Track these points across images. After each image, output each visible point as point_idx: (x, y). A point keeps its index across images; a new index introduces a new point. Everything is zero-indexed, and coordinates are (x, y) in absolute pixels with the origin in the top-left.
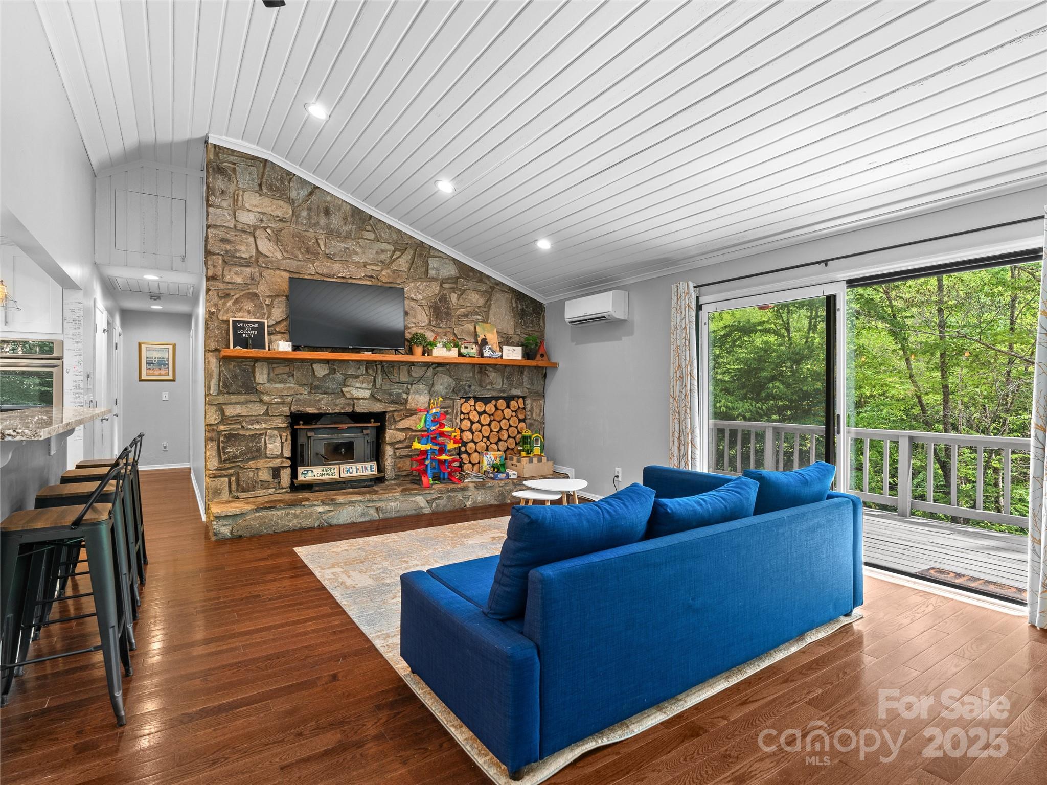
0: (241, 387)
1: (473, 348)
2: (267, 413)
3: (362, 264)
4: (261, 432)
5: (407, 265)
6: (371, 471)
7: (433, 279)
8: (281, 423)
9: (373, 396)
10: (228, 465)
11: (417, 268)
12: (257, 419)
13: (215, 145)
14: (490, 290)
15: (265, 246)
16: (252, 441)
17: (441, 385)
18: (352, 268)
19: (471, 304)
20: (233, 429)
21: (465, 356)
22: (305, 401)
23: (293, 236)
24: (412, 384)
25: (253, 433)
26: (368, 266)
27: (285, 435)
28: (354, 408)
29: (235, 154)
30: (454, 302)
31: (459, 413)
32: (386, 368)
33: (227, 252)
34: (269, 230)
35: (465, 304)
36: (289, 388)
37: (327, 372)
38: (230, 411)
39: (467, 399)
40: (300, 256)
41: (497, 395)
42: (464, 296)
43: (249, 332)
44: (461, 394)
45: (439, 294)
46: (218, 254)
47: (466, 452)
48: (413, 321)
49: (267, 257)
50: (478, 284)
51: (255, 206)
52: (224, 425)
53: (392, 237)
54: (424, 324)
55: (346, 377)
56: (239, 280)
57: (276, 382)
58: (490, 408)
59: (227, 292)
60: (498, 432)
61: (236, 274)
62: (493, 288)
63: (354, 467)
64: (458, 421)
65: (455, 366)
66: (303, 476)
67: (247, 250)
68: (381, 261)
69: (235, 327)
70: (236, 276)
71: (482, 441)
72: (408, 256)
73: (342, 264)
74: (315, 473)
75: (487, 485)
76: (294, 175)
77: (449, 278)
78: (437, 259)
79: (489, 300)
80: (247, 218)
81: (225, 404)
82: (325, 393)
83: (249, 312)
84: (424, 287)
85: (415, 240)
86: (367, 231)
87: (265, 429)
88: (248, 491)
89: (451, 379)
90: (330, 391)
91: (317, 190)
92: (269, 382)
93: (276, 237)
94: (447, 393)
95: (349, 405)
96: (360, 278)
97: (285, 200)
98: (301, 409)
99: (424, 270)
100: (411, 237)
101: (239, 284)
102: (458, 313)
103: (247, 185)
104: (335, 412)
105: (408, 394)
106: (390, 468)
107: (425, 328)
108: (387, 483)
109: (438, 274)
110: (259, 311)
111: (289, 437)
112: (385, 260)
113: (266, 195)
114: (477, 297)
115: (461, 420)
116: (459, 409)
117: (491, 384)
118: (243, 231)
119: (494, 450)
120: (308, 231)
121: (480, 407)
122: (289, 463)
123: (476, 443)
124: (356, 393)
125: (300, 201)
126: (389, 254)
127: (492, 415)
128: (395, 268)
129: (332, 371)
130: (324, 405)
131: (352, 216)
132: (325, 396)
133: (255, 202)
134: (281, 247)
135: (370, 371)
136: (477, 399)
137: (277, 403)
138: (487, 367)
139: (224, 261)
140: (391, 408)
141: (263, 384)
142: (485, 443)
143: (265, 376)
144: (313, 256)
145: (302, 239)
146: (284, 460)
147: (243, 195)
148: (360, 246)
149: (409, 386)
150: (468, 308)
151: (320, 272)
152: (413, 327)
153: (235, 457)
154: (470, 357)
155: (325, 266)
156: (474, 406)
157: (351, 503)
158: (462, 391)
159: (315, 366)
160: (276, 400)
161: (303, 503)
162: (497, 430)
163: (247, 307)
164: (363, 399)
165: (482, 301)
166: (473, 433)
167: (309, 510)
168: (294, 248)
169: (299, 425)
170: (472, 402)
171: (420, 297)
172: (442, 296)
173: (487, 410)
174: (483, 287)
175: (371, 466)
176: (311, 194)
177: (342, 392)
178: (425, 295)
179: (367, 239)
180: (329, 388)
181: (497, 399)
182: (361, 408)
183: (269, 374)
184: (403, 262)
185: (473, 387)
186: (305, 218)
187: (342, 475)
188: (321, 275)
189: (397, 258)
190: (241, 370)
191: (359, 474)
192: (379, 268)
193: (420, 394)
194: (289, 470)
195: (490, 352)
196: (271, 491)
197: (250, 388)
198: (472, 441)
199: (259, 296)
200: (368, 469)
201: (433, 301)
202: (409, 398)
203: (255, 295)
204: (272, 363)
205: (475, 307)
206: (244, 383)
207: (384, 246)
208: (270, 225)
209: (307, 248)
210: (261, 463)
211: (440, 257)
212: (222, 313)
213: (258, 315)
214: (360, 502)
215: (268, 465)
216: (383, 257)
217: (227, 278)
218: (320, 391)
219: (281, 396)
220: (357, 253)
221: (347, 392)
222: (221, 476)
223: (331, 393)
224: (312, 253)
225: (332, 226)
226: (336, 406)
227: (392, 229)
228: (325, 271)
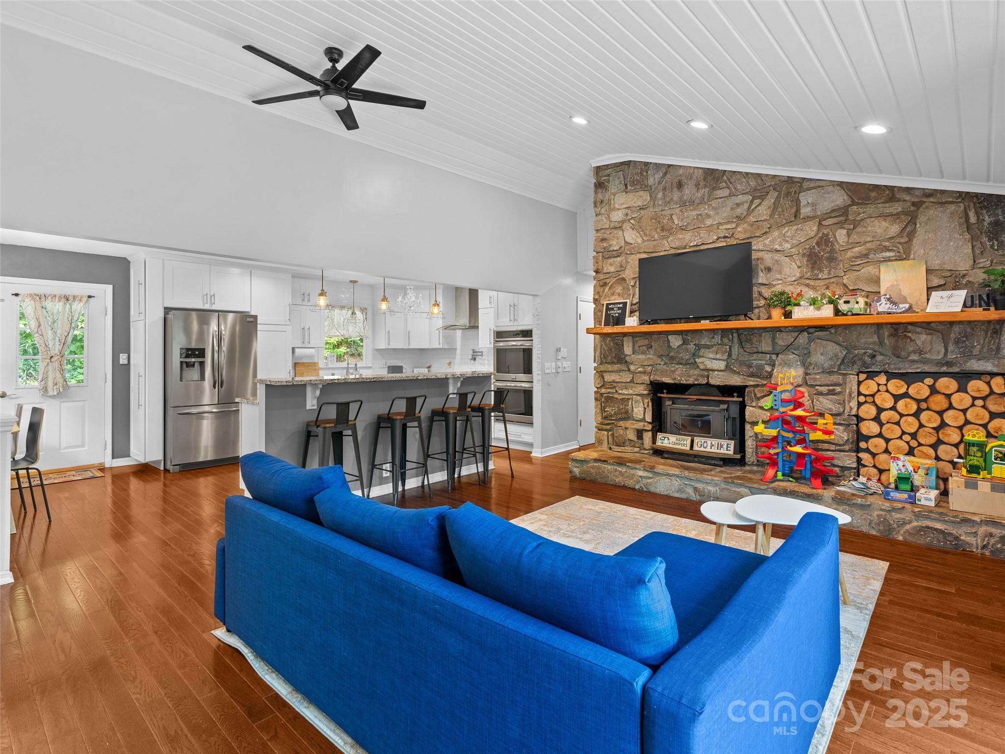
0: (615, 358)
2: (632, 381)
3: (716, 227)
4: (629, 397)
5: (769, 212)
6: (727, 450)
7: (808, 218)
8: (642, 390)
9: (728, 368)
10: (607, 422)
11: (783, 211)
12: (626, 385)
13: (596, 167)
14: (912, 208)
15: (631, 236)
16: (622, 404)
17: (822, 354)
18: (703, 233)
19: (874, 237)
20: (609, 393)
21: (846, 315)
22: (662, 371)
23: (651, 219)
24: (777, 355)
25: (624, 397)
26: (720, 227)
27: (646, 401)
28: (708, 379)
29: (609, 167)
30: (841, 242)
31: (856, 394)
32: (745, 336)
33: (604, 248)
34: (632, 221)
35: (862, 240)
36: (649, 358)
37: (680, 342)
38: (608, 377)
39: (871, 375)
40: (656, 236)
41: (934, 369)
42: (859, 229)
43: (616, 312)
44: (856, 369)
45: (815, 236)
46: (600, 252)
47: (867, 450)
48: (779, 276)
49: (632, 244)
50: (887, 205)
51: (622, 204)
52: (605, 389)
53: (749, 185)
54: (794, 279)
55: (699, 347)
56: (612, 269)
57: (639, 354)
58: (920, 390)
59: (605, 281)
60: (937, 429)
61: (611, 265)
62: (917, 205)
63: (709, 443)
64: (854, 404)
65: (846, 328)
66: (661, 441)
67: (617, 243)
68: (737, 217)
69: (608, 309)
70: (610, 267)
71: (900, 438)
72: (770, 200)
73: (694, 232)
74: (671, 441)
76: (651, 163)
77: (833, 211)
78: (813, 191)
79: (913, 221)
80: (617, 216)
81: (605, 372)
82: (681, 364)
83: (619, 295)
84: (793, 232)
85: (781, 177)
86: (721, 189)
87: (631, 395)
88: (621, 446)
89: (837, 347)
90: (684, 362)
91: (671, 167)
92: (633, 353)
93: (638, 227)
94: (832, 366)
95: (703, 376)
96: (713, 242)
97: (646, 189)
98: (658, 379)
99: (794, 210)
100: (775, 176)
101: (613, 272)
102: (849, 254)
103: (616, 189)
104: (688, 382)
105: (774, 365)
106: (750, 450)
107: (796, 283)
108: (747, 468)
109: (815, 210)
110: (627, 293)
111: (650, 404)
112: (742, 214)
113: (631, 192)
114: (884, 224)
115: (860, 404)
116: (855, 387)
117: (920, 352)
118: (616, 228)
119: (927, 456)
120: (664, 210)
121: (897, 386)
122: (650, 427)
123: (887, 441)
124: (710, 364)
125: (656, 185)
126: (746, 206)
127: (925, 400)
128: (754, 220)
129: (685, 342)
130: (679, 376)
131: (705, 179)
132: (681, 366)
133: (622, 201)
134: (641, 233)
135: (726, 340)
136: (891, 376)
137: (640, 372)
138: (910, 327)
139: (603, 256)
140: (751, 382)
141: (630, 355)
142: (908, 443)
143: (631, 348)
144: (667, 232)
145: (658, 219)
146: (646, 424)
147: (614, 200)
148: (713, 208)
149: (774, 357)
150: (868, 245)
151: (674, 246)
152: (779, 284)
153: (611, 416)
155: (678, 239)
156: (886, 385)
157: (668, 475)
158: (859, 363)
159: (670, 337)
160: (639, 369)
161: (627, 464)
162: (935, 425)
163: (617, 291)
164: (718, 370)
165: (894, 229)
166: (881, 425)
167: (632, 472)
168: (651, 230)
169: (663, 393)
170: (882, 379)
171: (787, 246)
172: (821, 238)
173: (911, 391)
174: (897, 208)
175: (728, 444)
176: (665, 174)
177: (695, 362)
178: (795, 242)
179: (721, 198)
180: (682, 359)
181: (936, 376)
182: (717, 380)
183: (634, 346)
184: (763, 210)
185: (879, 358)
186: (661, 199)
187: (696, 448)
188: (674, 249)
189: (756, 207)
190: (614, 344)
191: (713, 450)
192: (734, 225)
193: (790, 366)
194: (650, 434)
195: (888, 306)
196: (636, 450)
197: (620, 359)
198: (880, 435)
199: (626, 280)
200: (725, 447)
201: (807, 247)
202: (775, 371)
203: (624, 279)
204: (636, 337)
205: (884, 240)
206: (616, 355)
207: (740, 198)
208: (633, 216)
209: (663, 227)
210: (628, 424)
211: (819, 187)
212: (602, 298)
213: (626, 296)
214: (677, 476)
215: (633, 427)
216: (739, 211)
217: (605, 271)
218: (674, 362)
219: (643, 366)
220: (709, 216)
221: (700, 362)
222: (602, 430)
223: (686, 364)
224: (667, 230)
225: (685, 198)
226: (690, 377)
227: (750, 176)
228: (677, 244)
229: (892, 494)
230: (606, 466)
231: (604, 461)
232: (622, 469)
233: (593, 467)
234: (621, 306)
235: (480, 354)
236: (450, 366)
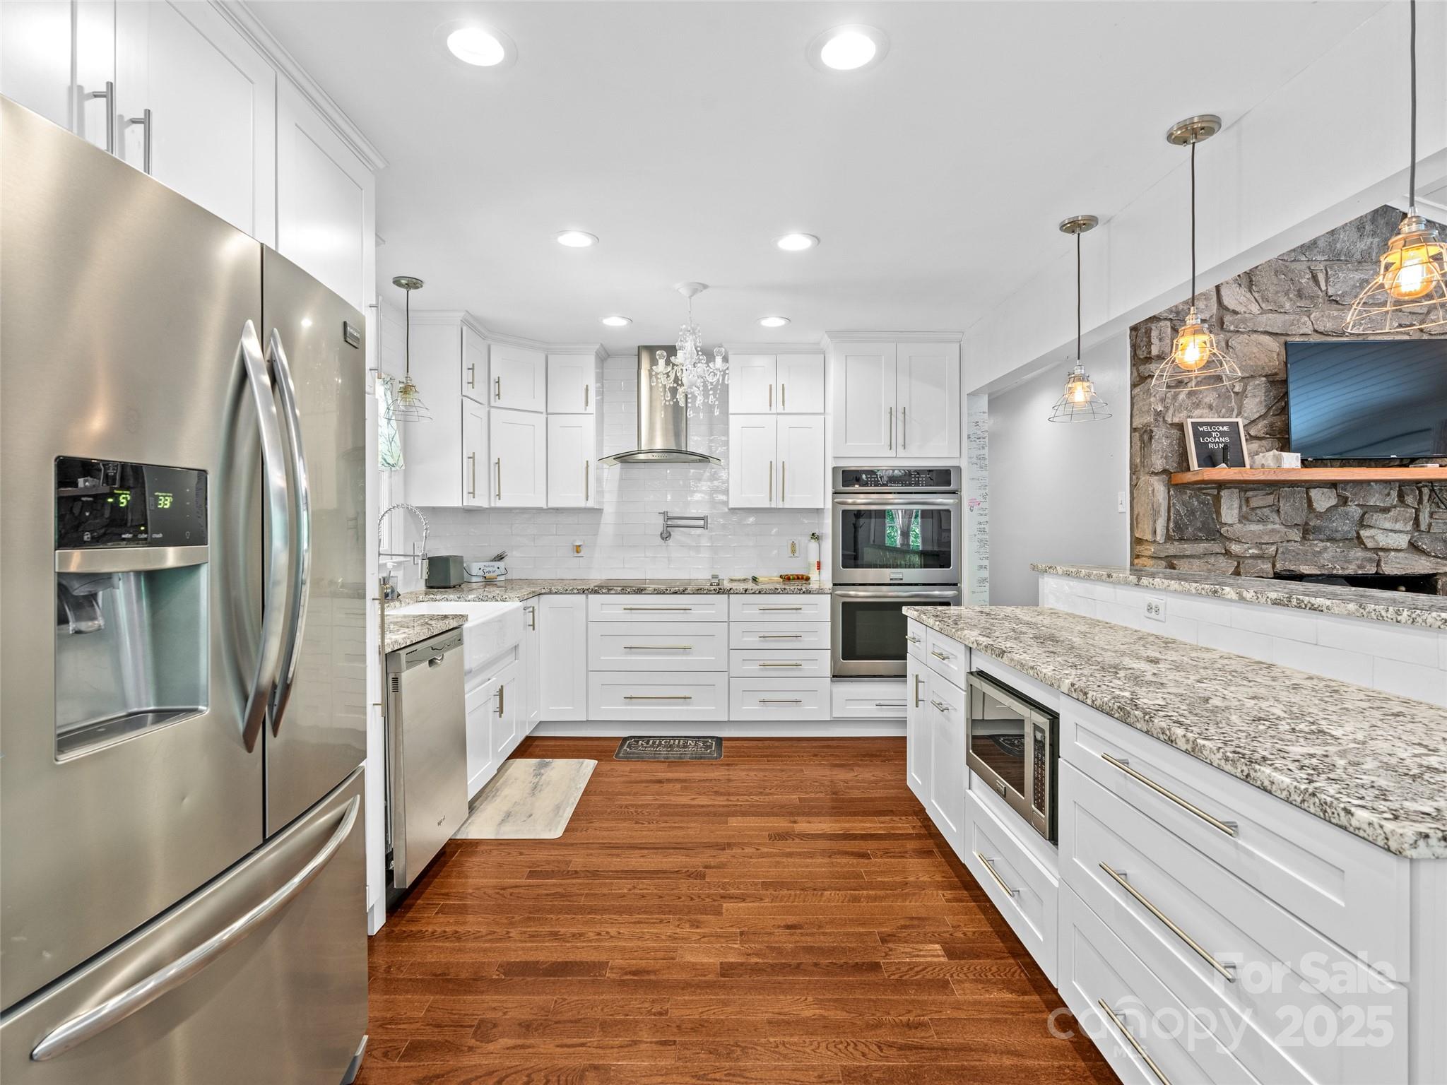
0: (1200, 530)
9: (1413, 544)
15: (1233, 296)
22: (1298, 554)
23: (1276, 273)
28: (1379, 566)
32: (1439, 492)
36: (1273, 531)
37: (1333, 502)
40: (1288, 306)
43: (1217, 440)
46: (1166, 319)
49: (1237, 313)
55: (1367, 511)
57: (1251, 521)
67: (1207, 306)
69: (1197, 434)
81: (1175, 557)
82: (1331, 540)
83: (1211, 407)
90: (1338, 536)
92: (1240, 521)
95: (1371, 561)
96: (1391, 332)
98: (1292, 568)
104: (1347, 572)
110: (1225, 403)
120: (1299, 261)
124: (1383, 540)
129: (1342, 501)
130: (1330, 561)
131: (1370, 223)
132: (1328, 544)
134: (1256, 295)
135: (1409, 500)
137: (1253, 557)
140: (1445, 568)
141: (1230, 525)
143: (1236, 511)
144: (1308, 302)
145: (1291, 275)
151: (1321, 329)
155: (1329, 316)
159: (1313, 492)
160: (1251, 551)
163: (1207, 400)
164: (1396, 550)
168: (1277, 292)
177: (1359, 536)
180: (1337, 531)
182: (1392, 566)
183: (1240, 508)
188: (1321, 333)
190: (1200, 503)
197: (1212, 532)
204: (1246, 490)
206: (1203, 523)
209: (1299, 291)
212: (1171, 412)
213: (1224, 410)
218: (1320, 537)
219: (1259, 545)
221: (1367, 537)
223: (1341, 540)
224: (1306, 298)
225: (1338, 246)
226: (1349, 562)
228: (1329, 326)
234: (1225, 428)
235: (702, 522)
236: (579, 555)
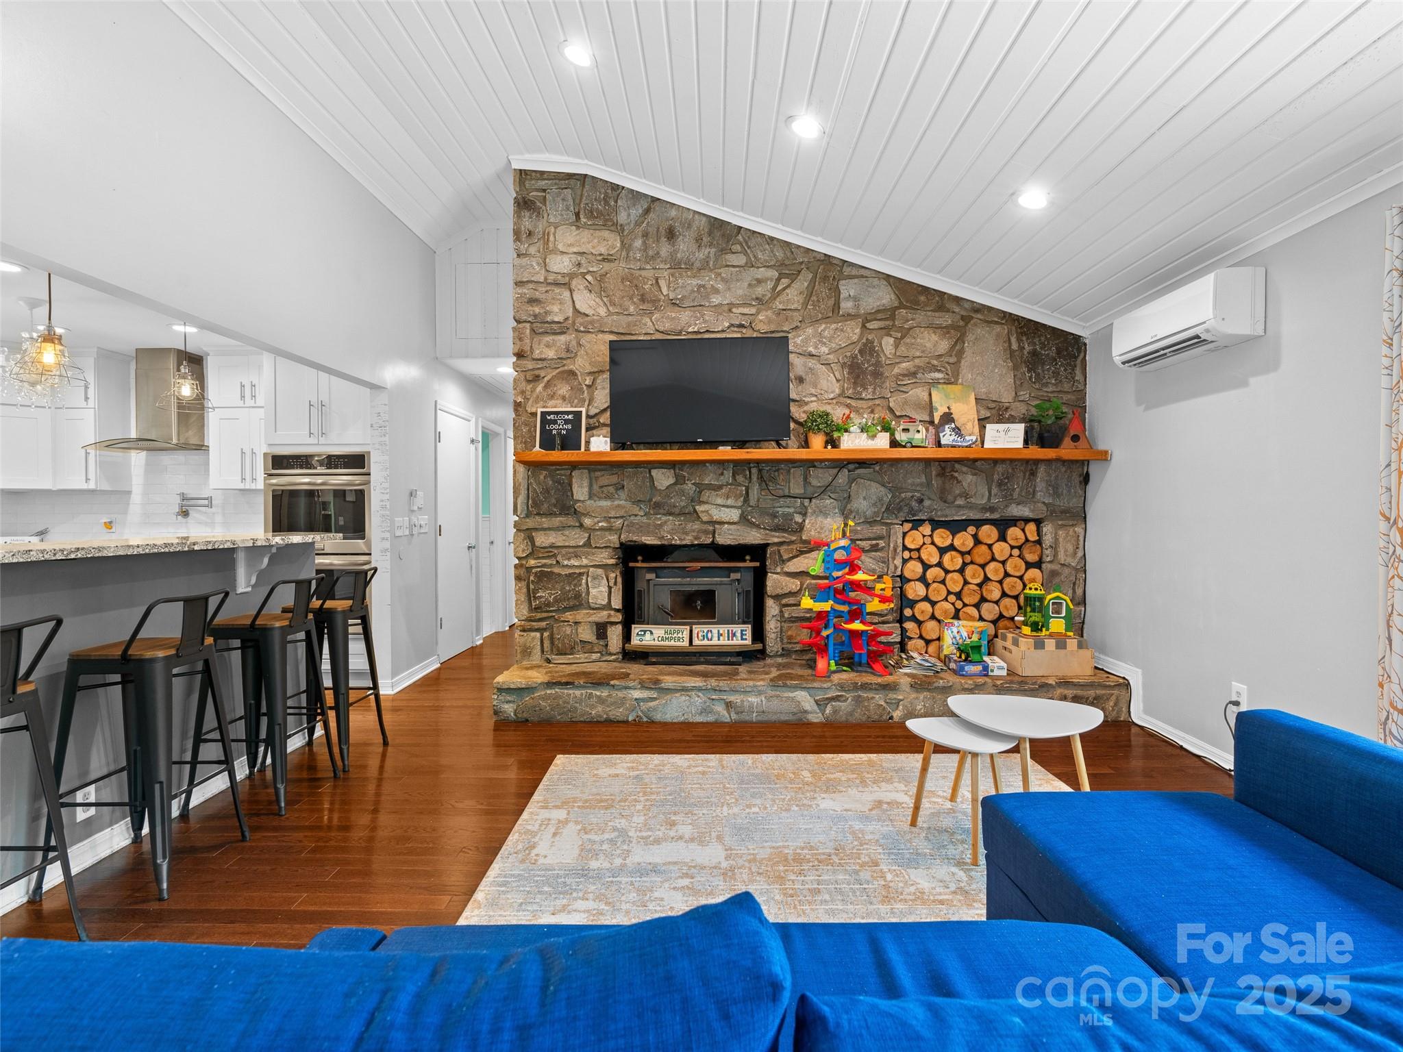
0: (555, 506)
1: (918, 431)
2: (588, 544)
3: (726, 308)
4: (582, 571)
5: (801, 299)
6: (742, 639)
7: (849, 317)
8: (606, 558)
9: (744, 520)
10: (539, 616)
11: (818, 301)
12: (575, 551)
13: (521, 170)
14: (962, 323)
15: (586, 301)
16: (570, 584)
17: (865, 498)
18: (709, 315)
19: (923, 352)
20: (544, 566)
21: (904, 447)
22: (641, 527)
23: (623, 280)
24: (810, 499)
25: (571, 571)
26: (734, 310)
27: (613, 575)
28: (714, 537)
29: (545, 176)
30: (887, 353)
31: (900, 548)
32: (767, 471)
33: (535, 316)
34: (589, 277)
35: (910, 354)
36: (619, 506)
37: (672, 481)
38: (542, 540)
39: (917, 524)
40: (632, 309)
41: (978, 517)
42: (907, 340)
43: (561, 427)
44: (902, 516)
45: (859, 341)
46: (525, 322)
47: (913, 618)
48: (813, 391)
49: (587, 315)
50: (937, 314)
51: (570, 245)
52: (535, 559)
53: (775, 255)
54: (832, 396)
55: (701, 488)
56: (551, 354)
57: (600, 498)
58: (964, 540)
59: (537, 372)
60: (980, 585)
61: (548, 346)
62: (966, 319)
63: (715, 632)
64: (898, 562)
65: (892, 465)
66: (638, 638)
67: (560, 310)
68: (757, 299)
69: (544, 422)
70: (547, 349)
71: (946, 599)
72: (803, 283)
73: (694, 312)
74: (656, 636)
75: (936, 685)
76: (623, 187)
77: (878, 311)
78: (856, 280)
79: (961, 340)
80: (561, 264)
81: (536, 529)
82: (671, 514)
83: (564, 398)
84: (832, 332)
85: (815, 254)
86: (733, 253)
87: (586, 566)
88: (565, 654)
89: (882, 489)
90: (677, 511)
91: (657, 203)
92: (590, 498)
93: (600, 286)
94: (877, 514)
95: (706, 532)
96: (723, 331)
97: (612, 228)
98: (635, 539)
99: (832, 302)
100: (808, 250)
101: (552, 359)
102: (896, 370)
103: (560, 217)
104: (684, 543)
105: (804, 515)
106: (773, 636)
107: (834, 401)
108: (769, 661)
109: (858, 307)
110: (578, 395)
111: (619, 580)
112: (763, 295)
113: (586, 226)
114: (934, 338)
115: (905, 561)
116: (900, 541)
117: (966, 495)
118: (557, 284)
119: (971, 618)
120: (644, 269)
121: (943, 538)
122: (619, 617)
123: (933, 604)
124: (717, 514)
125: (632, 225)
126: (770, 285)
127: (969, 553)
128: (781, 307)
129: (680, 480)
130: (669, 533)
131: (710, 233)
132: (671, 518)
133: (570, 240)
134: (605, 299)
135: (740, 478)
136: (936, 524)
137: (602, 529)
138: (957, 466)
139: (533, 330)
140: (775, 538)
141: (583, 501)
142: (953, 604)
143: (586, 490)
144: (650, 305)
145: (635, 282)
146: (612, 613)
147: (554, 234)
148: (723, 280)
149: (806, 502)
150: (917, 361)
151: (661, 329)
152: (812, 402)
153: (548, 604)
154: (913, 447)
155: (668, 318)
156: (931, 536)
157: (684, 690)
158: (906, 509)
159: (654, 472)
160: (600, 524)
161: (612, 682)
162: (978, 581)
163: (561, 392)
164: (729, 523)
165: (944, 346)
166: (927, 585)
167: (620, 694)
168: (623, 297)
169: (637, 561)
170: (926, 529)
171: (824, 350)
172: (865, 345)
173: (957, 543)
174: (946, 320)
175: (742, 631)
176: (647, 211)
177: (695, 511)
178: (834, 345)
179: (734, 266)
180: (674, 507)
181: (979, 523)
182: (726, 537)
183: (591, 486)
184: (793, 295)
185: (927, 503)
186: (640, 250)
187: (696, 642)
188: (662, 332)
189: (784, 289)
190: (554, 481)
191: (722, 642)
192: (753, 311)
193: (826, 515)
194: (620, 627)
195: (953, 437)
196: (595, 656)
197: (566, 507)
198: (926, 599)
199: (576, 375)
200: (738, 636)
201: (848, 354)
202: (807, 521)
203: (572, 373)
204: (595, 470)
205: (931, 358)
206: (558, 500)
207: (762, 273)
208: (591, 269)
209: (642, 295)
210: (581, 615)
211: (862, 276)
212: (530, 402)
213: (576, 401)
214: (699, 689)
215: (590, 619)
216: (759, 291)
217: (537, 354)
218: (662, 511)
219: (607, 519)
220: (717, 291)
221: (702, 512)
222: (531, 630)
223: (679, 514)
224: (649, 301)
225: (679, 255)
226: (687, 533)
227: (775, 242)
228: (667, 326)
229: (966, 668)
230: (571, 692)
231: (567, 683)
232: (603, 693)
233: (544, 698)
234: (570, 417)
235: (206, 502)
236: (111, 531)
